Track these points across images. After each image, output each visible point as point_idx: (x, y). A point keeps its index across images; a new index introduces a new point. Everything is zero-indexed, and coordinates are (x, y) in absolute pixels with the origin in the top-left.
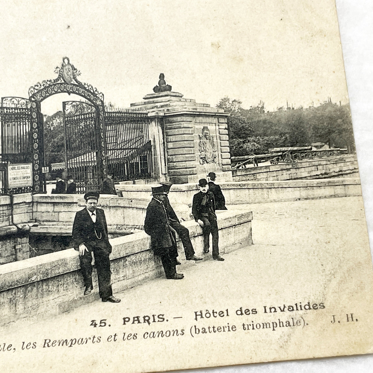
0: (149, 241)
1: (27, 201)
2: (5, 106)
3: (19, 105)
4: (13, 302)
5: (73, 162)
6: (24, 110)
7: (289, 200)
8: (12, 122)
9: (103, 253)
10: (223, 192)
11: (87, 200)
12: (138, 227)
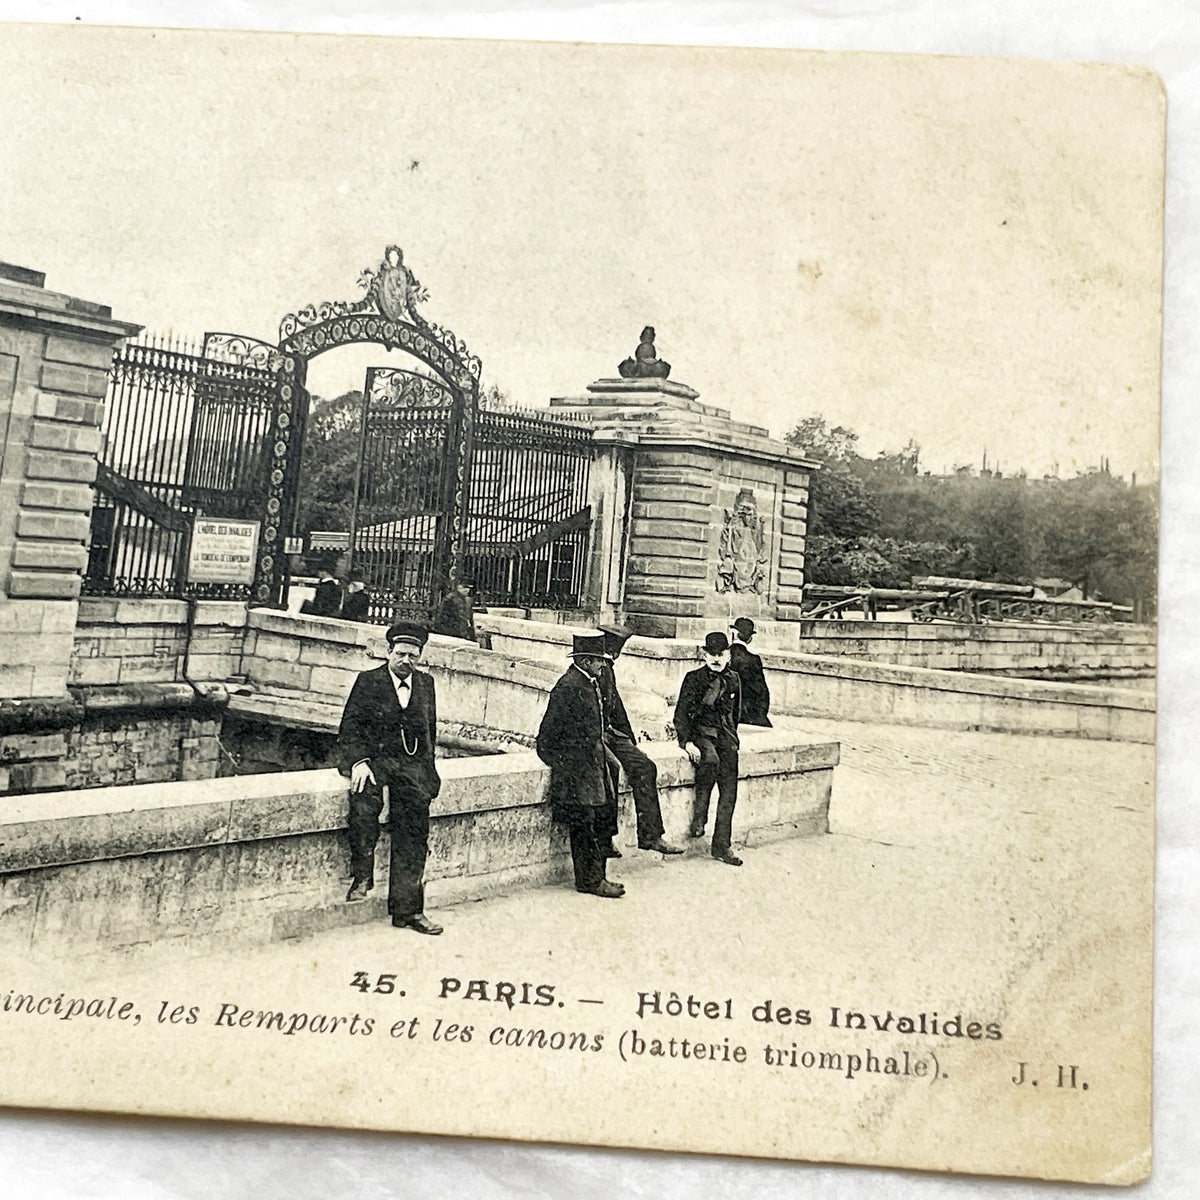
0: (545, 780)
3: (249, 360)
4: (153, 890)
6: (260, 376)
7: (946, 726)
8: (222, 403)
9: (414, 794)
10: (769, 678)
11: (392, 644)
12: (519, 738)
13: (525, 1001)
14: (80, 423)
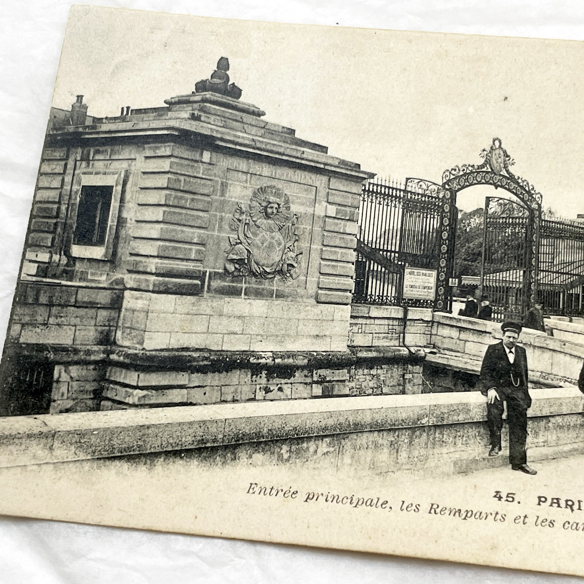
1: (426, 319)
2: (409, 190)
3: (427, 192)
4: (394, 446)
5: (491, 278)
6: (434, 199)
8: (416, 212)
9: (519, 405)
11: (504, 332)
12: (569, 380)
13: (580, 509)
14: (348, 220)
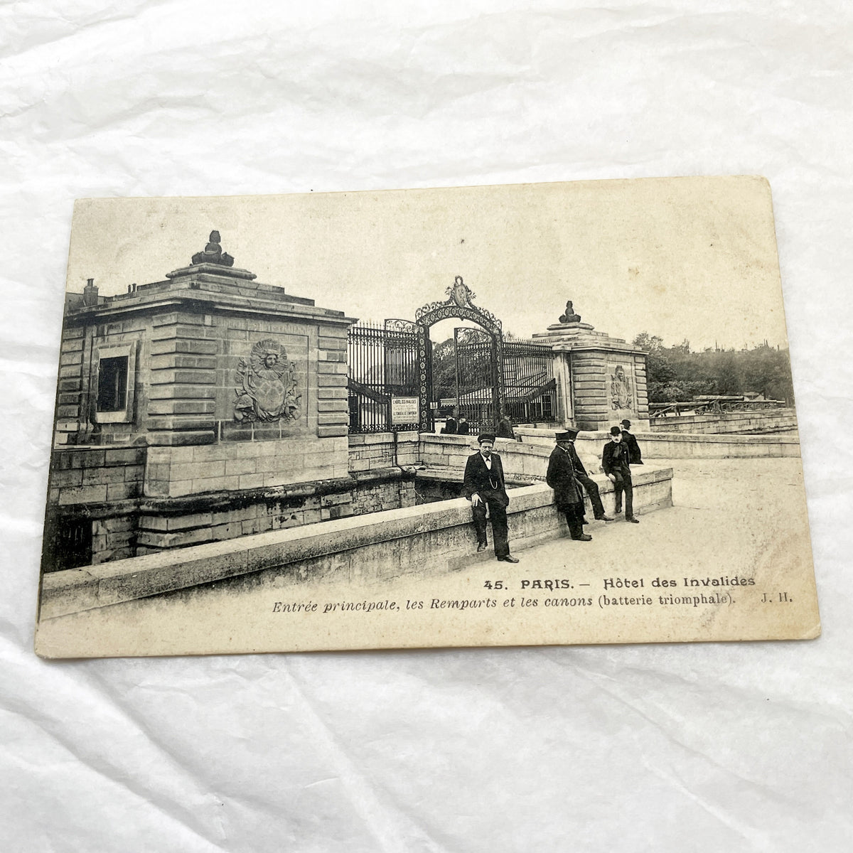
0: (552, 495)
1: (413, 440)
2: (388, 330)
3: (403, 330)
4: (397, 555)
5: (465, 398)
6: (410, 336)
7: (715, 457)
8: (396, 348)
9: (499, 505)
10: (639, 444)
11: (481, 443)
12: (539, 478)
13: (557, 587)
14: (338, 362)
